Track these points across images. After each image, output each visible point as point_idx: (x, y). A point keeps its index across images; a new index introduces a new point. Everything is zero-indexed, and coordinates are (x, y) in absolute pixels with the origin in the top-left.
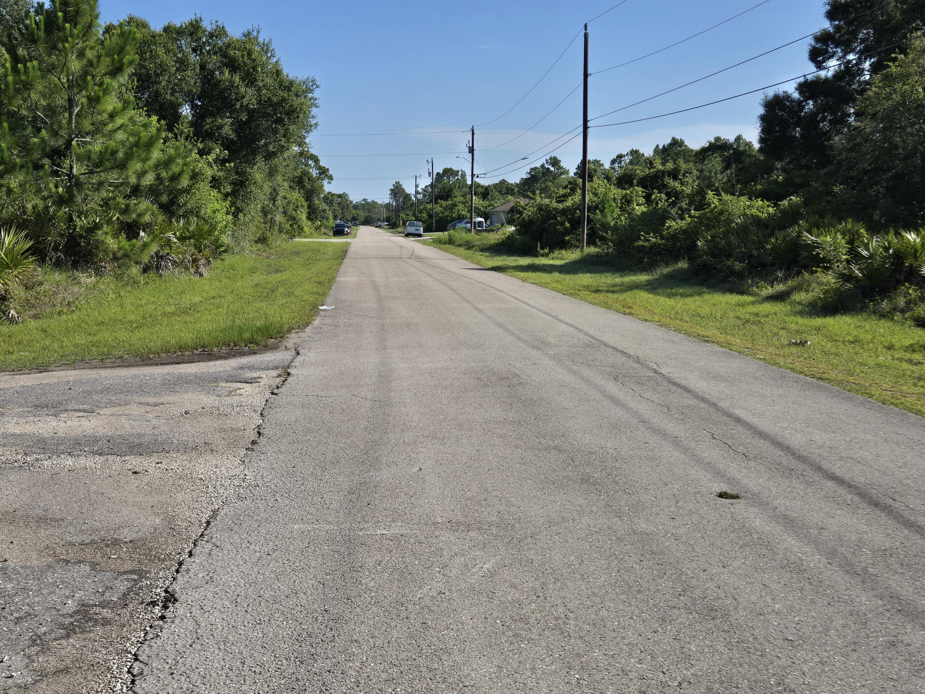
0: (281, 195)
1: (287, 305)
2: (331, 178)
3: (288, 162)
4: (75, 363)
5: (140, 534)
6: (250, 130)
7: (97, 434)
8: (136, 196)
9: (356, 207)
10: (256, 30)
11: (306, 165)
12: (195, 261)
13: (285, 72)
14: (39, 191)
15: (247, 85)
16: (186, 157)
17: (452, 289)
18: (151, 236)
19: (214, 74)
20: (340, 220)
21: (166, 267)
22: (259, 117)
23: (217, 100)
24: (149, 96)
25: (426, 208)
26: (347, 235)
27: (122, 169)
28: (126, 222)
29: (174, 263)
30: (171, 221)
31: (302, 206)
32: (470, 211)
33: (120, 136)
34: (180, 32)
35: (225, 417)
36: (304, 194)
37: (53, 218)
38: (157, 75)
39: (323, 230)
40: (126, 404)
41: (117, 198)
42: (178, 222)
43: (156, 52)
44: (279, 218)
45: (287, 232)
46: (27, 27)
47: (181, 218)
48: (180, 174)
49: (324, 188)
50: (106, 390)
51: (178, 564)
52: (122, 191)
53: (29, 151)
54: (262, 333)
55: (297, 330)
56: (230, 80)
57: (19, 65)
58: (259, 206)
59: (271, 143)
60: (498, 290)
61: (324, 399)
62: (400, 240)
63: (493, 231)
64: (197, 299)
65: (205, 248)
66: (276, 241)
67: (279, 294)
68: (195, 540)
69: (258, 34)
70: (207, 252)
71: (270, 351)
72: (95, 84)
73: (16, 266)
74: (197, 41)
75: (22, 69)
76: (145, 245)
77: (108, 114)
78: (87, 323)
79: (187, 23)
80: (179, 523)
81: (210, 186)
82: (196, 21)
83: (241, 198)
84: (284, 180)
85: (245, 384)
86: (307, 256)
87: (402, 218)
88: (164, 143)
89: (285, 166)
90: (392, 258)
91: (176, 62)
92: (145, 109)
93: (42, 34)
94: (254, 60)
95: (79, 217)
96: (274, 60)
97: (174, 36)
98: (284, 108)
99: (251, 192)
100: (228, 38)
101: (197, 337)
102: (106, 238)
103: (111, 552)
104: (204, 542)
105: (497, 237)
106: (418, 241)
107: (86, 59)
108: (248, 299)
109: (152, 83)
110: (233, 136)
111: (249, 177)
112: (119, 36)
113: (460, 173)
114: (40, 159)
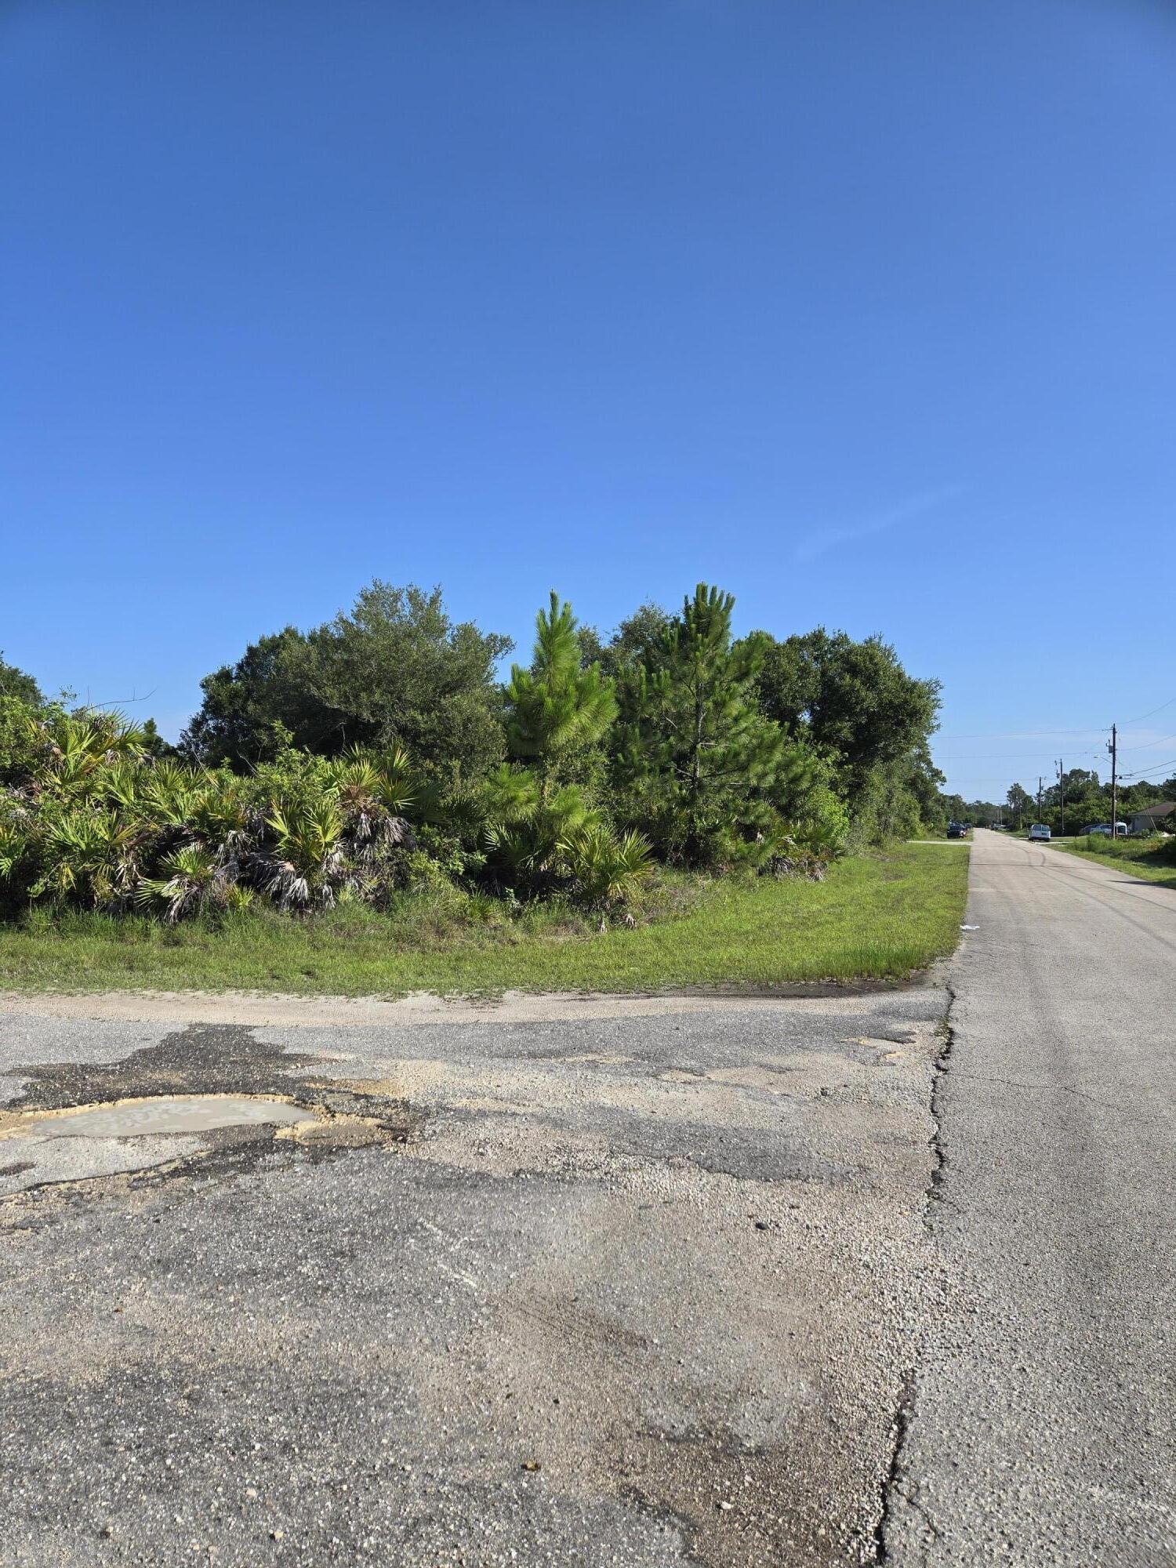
0: (896, 797)
1: (920, 922)
2: (944, 780)
3: (905, 764)
4: (686, 987)
6: (869, 733)
7: (706, 1122)
8: (754, 798)
9: (969, 808)
10: (877, 637)
11: (921, 768)
12: (811, 864)
13: (907, 675)
14: (664, 793)
15: (868, 690)
16: (806, 759)
18: (769, 839)
19: (835, 679)
20: (954, 821)
21: (782, 870)
22: (879, 720)
23: (836, 705)
24: (771, 703)
25: (1052, 811)
26: (963, 837)
27: (743, 771)
28: (744, 824)
29: (790, 866)
30: (788, 824)
31: (916, 808)
32: (1107, 815)
33: (744, 739)
34: (803, 643)
35: (879, 1111)
36: (918, 796)
37: (676, 817)
38: (779, 684)
39: (937, 832)
41: (737, 800)
42: (795, 824)
43: (779, 663)
44: (893, 820)
45: (900, 834)
47: (799, 820)
48: (801, 776)
49: (937, 790)
50: (719, 1036)
52: (742, 793)
53: (657, 755)
54: (901, 959)
55: (942, 958)
56: (851, 685)
57: (653, 674)
58: (874, 808)
59: (890, 745)
62: (1024, 844)
63: (1140, 837)
64: (815, 907)
65: (822, 851)
66: (890, 844)
67: (906, 906)
69: (880, 640)
70: (823, 855)
71: (914, 988)
72: (723, 690)
73: (635, 869)
74: (819, 650)
75: (655, 679)
76: (763, 848)
77: (733, 718)
78: (701, 932)
79: (810, 634)
81: (829, 789)
82: (819, 632)
83: (858, 800)
84: (899, 782)
85: (895, 1044)
86: (924, 860)
87: (1024, 821)
88: (784, 746)
89: (902, 768)
90: (1023, 865)
91: (798, 670)
92: (767, 714)
93: (675, 645)
94: (876, 664)
95: (700, 818)
96: (896, 664)
97: (797, 647)
98: (906, 709)
99: (867, 794)
100: (850, 646)
101: (823, 960)
102: (724, 840)
105: (1150, 845)
106: (1047, 846)
107: (715, 667)
108: (872, 910)
109: (774, 691)
110: (851, 739)
111: (866, 779)
113: (1091, 774)
114: (666, 763)
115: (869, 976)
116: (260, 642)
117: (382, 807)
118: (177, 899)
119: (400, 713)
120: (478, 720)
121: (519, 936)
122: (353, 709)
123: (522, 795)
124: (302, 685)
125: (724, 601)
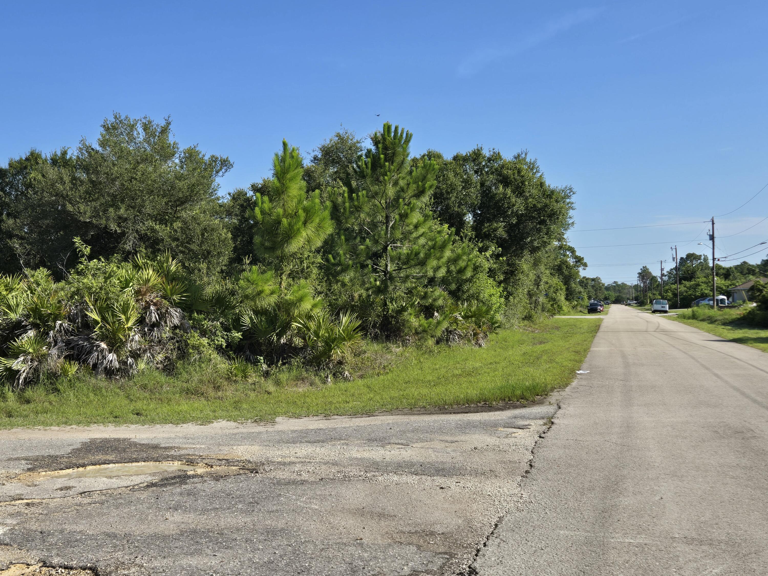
0: (543, 281)
1: (550, 369)
2: (585, 265)
3: (549, 254)
4: (392, 410)
5: (448, 529)
6: (519, 231)
7: (413, 461)
8: (431, 285)
9: (608, 288)
10: (524, 153)
11: (564, 255)
12: (475, 334)
13: (547, 184)
14: (363, 283)
15: (517, 196)
16: (469, 254)
17: (693, 358)
18: (443, 316)
19: (491, 189)
20: (594, 299)
21: (454, 339)
22: (526, 220)
23: (493, 209)
24: (442, 209)
25: (671, 288)
26: (600, 312)
27: (422, 266)
28: (424, 306)
29: (460, 336)
30: (457, 305)
31: (561, 289)
32: (712, 290)
33: (422, 241)
34: (465, 159)
35: (504, 453)
36: (563, 279)
37: (373, 302)
38: (448, 193)
39: (579, 309)
40: (431, 440)
41: (418, 287)
42: (463, 304)
43: (447, 176)
44: (542, 299)
45: (548, 311)
46: (359, 167)
47: (465, 301)
48: (465, 268)
49: (580, 274)
50: (415, 430)
51: (476, 551)
52: (422, 282)
53: (357, 255)
54: (530, 390)
55: (559, 390)
56: (504, 193)
57: (354, 195)
58: (526, 290)
59: (536, 240)
60: (738, 359)
61: (581, 442)
62: (648, 316)
63: (734, 307)
64: (478, 365)
65: (483, 324)
66: (539, 319)
67: (542, 361)
68: (487, 536)
69: (526, 156)
70: (485, 327)
71: (537, 405)
72: (405, 204)
73: (350, 339)
74: (478, 165)
75: (356, 197)
76: (439, 323)
77: (413, 226)
78: (397, 381)
79: (471, 152)
80: (476, 524)
81: (488, 276)
82: (478, 150)
83: (511, 284)
84: (546, 269)
85: (518, 430)
86: (565, 331)
87: (650, 297)
88: (453, 244)
89: (547, 257)
90: (640, 331)
91: (462, 182)
92: (439, 219)
93: (369, 171)
94: (523, 176)
95: (391, 302)
96: (539, 175)
97: (461, 162)
98: (546, 212)
99: (519, 279)
100: (502, 161)
101: (480, 394)
102: (410, 318)
103: (429, 539)
104: (494, 538)
105: (739, 312)
106: (664, 317)
107: (399, 187)
108: (518, 364)
109: (444, 199)
110: (505, 236)
111: (518, 267)
112: (423, 168)
113: (703, 257)
114: (365, 261)
115: (510, 400)
116: (9, 164)
117: (164, 301)
118: (24, 372)
119: (141, 224)
120: (213, 230)
121: (272, 388)
122: (103, 222)
123: (267, 288)
124: (56, 202)
125: (404, 135)
